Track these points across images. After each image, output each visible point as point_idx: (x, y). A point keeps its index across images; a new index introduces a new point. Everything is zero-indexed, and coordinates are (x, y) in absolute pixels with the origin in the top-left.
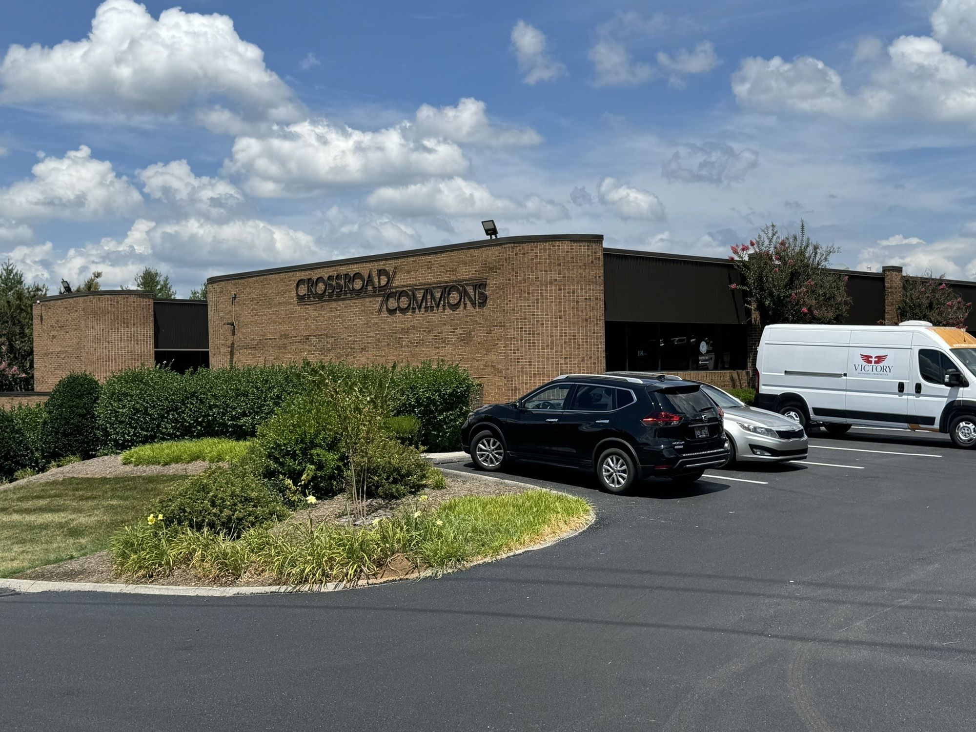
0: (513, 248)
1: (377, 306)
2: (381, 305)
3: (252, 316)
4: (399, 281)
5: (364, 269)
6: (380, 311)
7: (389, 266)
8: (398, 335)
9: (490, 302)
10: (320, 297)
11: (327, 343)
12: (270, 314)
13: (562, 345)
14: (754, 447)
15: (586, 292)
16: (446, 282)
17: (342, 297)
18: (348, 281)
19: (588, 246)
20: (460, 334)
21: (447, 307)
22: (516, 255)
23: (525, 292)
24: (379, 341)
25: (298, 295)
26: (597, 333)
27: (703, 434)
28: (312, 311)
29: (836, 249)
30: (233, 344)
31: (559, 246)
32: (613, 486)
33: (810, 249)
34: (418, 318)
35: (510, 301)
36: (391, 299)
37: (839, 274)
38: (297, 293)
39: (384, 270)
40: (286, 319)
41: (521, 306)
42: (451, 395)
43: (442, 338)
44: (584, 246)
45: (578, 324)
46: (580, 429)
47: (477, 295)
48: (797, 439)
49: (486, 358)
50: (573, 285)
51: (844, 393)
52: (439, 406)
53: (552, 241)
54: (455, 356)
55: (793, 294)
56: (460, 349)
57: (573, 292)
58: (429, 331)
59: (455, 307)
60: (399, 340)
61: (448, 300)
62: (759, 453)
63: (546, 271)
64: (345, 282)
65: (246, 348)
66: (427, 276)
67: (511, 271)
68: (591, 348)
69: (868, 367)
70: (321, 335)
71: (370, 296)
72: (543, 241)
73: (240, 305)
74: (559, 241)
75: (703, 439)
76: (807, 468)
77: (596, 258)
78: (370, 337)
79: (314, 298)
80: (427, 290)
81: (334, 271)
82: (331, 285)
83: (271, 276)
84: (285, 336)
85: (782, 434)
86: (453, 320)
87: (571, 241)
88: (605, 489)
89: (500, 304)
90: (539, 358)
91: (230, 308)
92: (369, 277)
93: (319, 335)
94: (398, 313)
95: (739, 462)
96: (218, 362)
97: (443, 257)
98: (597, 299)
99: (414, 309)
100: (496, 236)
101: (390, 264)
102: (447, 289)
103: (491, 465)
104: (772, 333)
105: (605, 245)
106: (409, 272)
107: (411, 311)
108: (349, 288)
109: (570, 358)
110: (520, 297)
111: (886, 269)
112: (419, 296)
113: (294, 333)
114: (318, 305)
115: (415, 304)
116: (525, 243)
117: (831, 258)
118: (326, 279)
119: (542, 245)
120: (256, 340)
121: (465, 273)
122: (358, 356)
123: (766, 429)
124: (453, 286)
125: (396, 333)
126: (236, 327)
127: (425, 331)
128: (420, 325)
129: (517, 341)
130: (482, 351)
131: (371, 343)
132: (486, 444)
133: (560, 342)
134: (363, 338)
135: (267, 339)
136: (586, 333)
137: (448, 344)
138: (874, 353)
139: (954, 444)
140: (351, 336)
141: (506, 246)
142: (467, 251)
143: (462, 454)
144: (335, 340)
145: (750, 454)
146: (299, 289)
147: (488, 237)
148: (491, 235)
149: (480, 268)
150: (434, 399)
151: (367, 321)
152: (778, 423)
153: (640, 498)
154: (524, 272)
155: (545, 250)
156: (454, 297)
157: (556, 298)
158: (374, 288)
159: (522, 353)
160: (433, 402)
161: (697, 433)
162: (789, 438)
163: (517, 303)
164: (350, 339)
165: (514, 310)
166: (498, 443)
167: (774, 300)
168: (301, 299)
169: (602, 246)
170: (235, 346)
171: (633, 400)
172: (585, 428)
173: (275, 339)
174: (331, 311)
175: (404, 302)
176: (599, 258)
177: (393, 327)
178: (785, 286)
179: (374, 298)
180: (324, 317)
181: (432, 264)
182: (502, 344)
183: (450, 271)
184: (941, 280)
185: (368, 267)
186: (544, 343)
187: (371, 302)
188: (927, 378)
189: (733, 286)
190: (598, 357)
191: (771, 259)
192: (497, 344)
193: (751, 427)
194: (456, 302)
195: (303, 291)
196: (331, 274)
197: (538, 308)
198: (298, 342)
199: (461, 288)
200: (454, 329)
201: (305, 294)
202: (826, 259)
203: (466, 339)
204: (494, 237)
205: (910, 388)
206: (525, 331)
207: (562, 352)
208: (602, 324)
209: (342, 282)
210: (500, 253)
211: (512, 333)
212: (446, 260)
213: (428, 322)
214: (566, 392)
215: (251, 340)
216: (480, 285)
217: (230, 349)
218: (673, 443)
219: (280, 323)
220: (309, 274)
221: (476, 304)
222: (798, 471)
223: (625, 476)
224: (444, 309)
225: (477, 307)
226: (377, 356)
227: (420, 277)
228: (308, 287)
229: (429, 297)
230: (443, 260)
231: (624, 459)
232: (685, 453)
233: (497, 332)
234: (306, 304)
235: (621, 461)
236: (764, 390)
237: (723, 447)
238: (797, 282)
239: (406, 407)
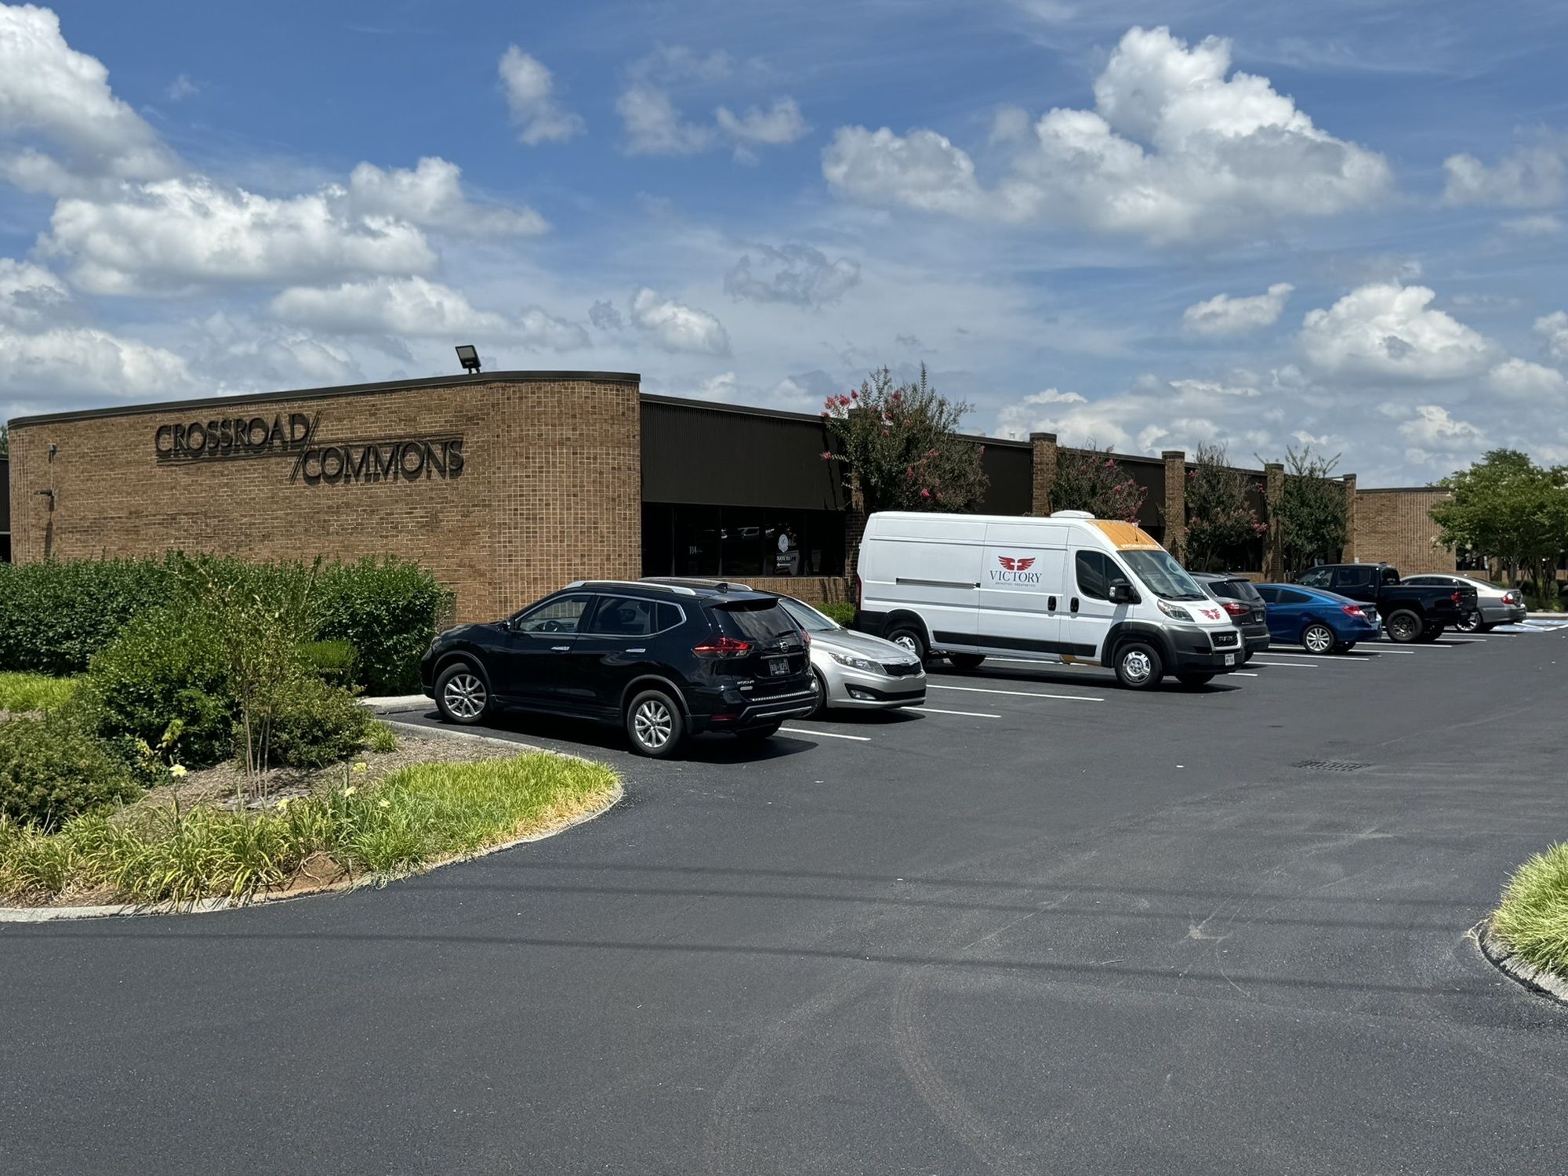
0: (503, 389)
1: (289, 471)
2: (296, 470)
3: (82, 481)
4: (324, 433)
5: (269, 413)
6: (293, 478)
7: (309, 409)
8: (322, 517)
9: (467, 470)
10: (196, 454)
11: (207, 525)
12: (112, 479)
13: (577, 536)
14: (851, 688)
15: (614, 459)
16: (400, 437)
17: (231, 455)
18: (242, 431)
19: (618, 390)
20: (421, 517)
21: (400, 475)
22: (508, 399)
23: (521, 456)
24: (291, 524)
25: (159, 450)
26: (630, 519)
27: (780, 670)
28: (181, 475)
29: (969, 408)
30: (50, 524)
31: (574, 388)
32: (650, 745)
33: (934, 405)
34: (356, 489)
35: (499, 468)
36: (311, 461)
37: (972, 442)
38: (157, 447)
39: (301, 415)
40: (139, 488)
41: (516, 477)
42: (405, 609)
43: (392, 523)
44: (611, 390)
45: (601, 505)
46: (602, 661)
47: (448, 457)
48: (912, 676)
49: (460, 554)
50: (596, 448)
51: (976, 610)
52: (386, 625)
53: (564, 380)
54: (413, 549)
55: (909, 469)
56: (420, 540)
57: (595, 458)
58: (373, 511)
59: (412, 475)
60: (324, 526)
61: (402, 465)
62: (858, 696)
63: (554, 425)
64: (237, 432)
65: (72, 532)
66: (369, 427)
67: (500, 423)
68: (620, 541)
69: (1009, 575)
70: (197, 514)
71: (277, 455)
72: (550, 381)
73: (63, 463)
74: (573, 381)
75: (780, 678)
76: (924, 717)
77: (628, 409)
78: (277, 518)
79: (186, 455)
80: (369, 448)
81: (218, 414)
82: (213, 436)
83: (113, 419)
84: (135, 513)
85: (891, 670)
86: (410, 495)
87: (592, 381)
88: (637, 750)
89: (484, 473)
90: (542, 555)
91: (46, 468)
92: (276, 424)
93: (193, 514)
94: (322, 482)
95: (831, 709)
96: (25, 553)
97: (395, 399)
98: (629, 469)
99: (348, 476)
100: (478, 370)
101: (310, 406)
102: (401, 448)
103: (466, 716)
104: (882, 525)
105: (643, 389)
106: (340, 420)
107: (343, 480)
108: (242, 441)
109: (588, 555)
110: (514, 463)
111: (1035, 437)
112: (357, 457)
113: (151, 509)
114: (191, 467)
115: (350, 470)
116: (523, 381)
117: (963, 419)
118: (205, 426)
119: (548, 387)
120: (88, 519)
121: (430, 424)
122: (257, 547)
123: (869, 662)
124: (411, 444)
125: (318, 513)
126: (56, 498)
127: (365, 510)
128: (356, 502)
129: (510, 528)
130: (455, 543)
131: (277, 527)
132: (460, 684)
133: (575, 532)
134: (266, 519)
135: (107, 518)
136: (614, 518)
137: (401, 532)
138: (1017, 555)
139: (1120, 683)
140: (245, 516)
141: (495, 385)
142: (433, 390)
143: (422, 699)
144: (219, 521)
145: (847, 698)
146: (161, 440)
147: (466, 371)
148: (470, 367)
149: (454, 416)
150: (379, 615)
151: (273, 493)
152: (886, 653)
153: (689, 763)
154: (520, 426)
155: (553, 393)
156: (412, 461)
157: (568, 466)
158: (284, 442)
159: (517, 547)
160: (377, 619)
161: (773, 668)
162: (900, 675)
163: (510, 472)
164: (244, 520)
165: (504, 482)
166: (478, 683)
167: (883, 476)
168: (163, 456)
169: (638, 391)
170: (54, 528)
171: (681, 620)
172: (609, 660)
173: (119, 518)
174: (214, 476)
175: (332, 466)
176: (634, 408)
177: (314, 504)
178: (899, 457)
179: (285, 459)
180: (201, 485)
181: (376, 409)
182: (486, 533)
183: (406, 420)
184: (1107, 454)
185: (274, 409)
186: (549, 532)
187: (278, 464)
188: (1086, 590)
189: (826, 455)
190: (630, 555)
191: (879, 418)
192: (479, 533)
193: (849, 659)
194: (414, 467)
195: (167, 443)
196: (213, 419)
197: (541, 481)
198: (159, 524)
199: (423, 447)
200: (410, 509)
201: (171, 449)
202: (955, 421)
203: (431, 524)
204: (474, 371)
205: (1064, 605)
206: (521, 514)
207: (576, 546)
208: (637, 506)
209: (232, 432)
210: (484, 396)
211: (500, 517)
212: (399, 403)
213: (371, 497)
214: (582, 606)
215: (81, 519)
216: (453, 443)
217: (45, 533)
218: (739, 683)
219: (129, 494)
220: (178, 419)
221: (445, 471)
222: (912, 722)
223: (668, 730)
224: (396, 478)
225: (448, 477)
226: (288, 548)
227: (358, 428)
228: (176, 437)
229: (372, 459)
230: (395, 403)
231: (666, 706)
232: (755, 698)
233: (478, 514)
234: (172, 465)
235: (662, 709)
236: (867, 605)
237: (808, 688)
238: (914, 452)
239: (335, 628)
